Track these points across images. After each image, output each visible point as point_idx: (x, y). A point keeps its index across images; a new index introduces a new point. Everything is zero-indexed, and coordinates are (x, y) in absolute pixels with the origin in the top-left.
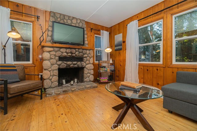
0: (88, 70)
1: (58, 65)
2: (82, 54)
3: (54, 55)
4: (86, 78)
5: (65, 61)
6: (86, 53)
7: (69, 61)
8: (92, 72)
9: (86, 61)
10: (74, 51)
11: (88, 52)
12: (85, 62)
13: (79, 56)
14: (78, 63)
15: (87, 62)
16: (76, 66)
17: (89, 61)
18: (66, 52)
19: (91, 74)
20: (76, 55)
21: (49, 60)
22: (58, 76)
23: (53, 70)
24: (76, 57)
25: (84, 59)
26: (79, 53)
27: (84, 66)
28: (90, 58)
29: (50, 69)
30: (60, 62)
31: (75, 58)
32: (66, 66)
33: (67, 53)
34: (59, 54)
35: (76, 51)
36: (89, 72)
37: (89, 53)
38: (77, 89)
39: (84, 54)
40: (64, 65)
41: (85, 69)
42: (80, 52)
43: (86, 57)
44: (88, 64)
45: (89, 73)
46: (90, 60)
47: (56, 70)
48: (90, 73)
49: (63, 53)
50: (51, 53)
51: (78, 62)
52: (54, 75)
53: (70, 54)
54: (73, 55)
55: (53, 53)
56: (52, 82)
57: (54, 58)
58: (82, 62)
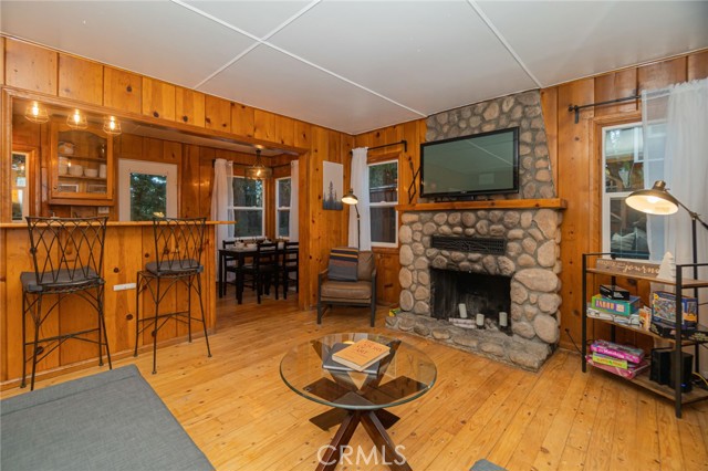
0: (530, 290)
1: (428, 258)
2: (501, 227)
3: (421, 231)
4: (516, 321)
5: (446, 249)
6: (519, 223)
7: (456, 250)
8: (551, 303)
9: (519, 254)
10: (471, 216)
11: (526, 218)
12: (514, 259)
13: (488, 233)
14: (485, 260)
15: (525, 258)
16: (478, 267)
17: (535, 255)
18: (447, 223)
19: (545, 313)
20: (477, 231)
21: (410, 244)
22: (429, 286)
23: (419, 270)
24: (478, 236)
25: (510, 244)
26: (489, 225)
27: (506, 273)
28: (540, 243)
29: (411, 267)
30: (433, 252)
31: (476, 240)
32: (448, 264)
33: (451, 226)
34: (430, 228)
35: (478, 219)
36: (533, 300)
37: (534, 224)
38: (450, 341)
39: (508, 228)
40: (443, 258)
41: (514, 284)
42: (491, 222)
43: (515, 239)
44: (527, 266)
45: (532, 304)
46: (536, 252)
47: (423, 270)
48: (536, 304)
49: (438, 225)
50: (414, 225)
51: (486, 253)
52: (419, 284)
53: (459, 229)
54: (467, 230)
55: (418, 226)
56: (416, 301)
57: (419, 239)
58: (500, 258)
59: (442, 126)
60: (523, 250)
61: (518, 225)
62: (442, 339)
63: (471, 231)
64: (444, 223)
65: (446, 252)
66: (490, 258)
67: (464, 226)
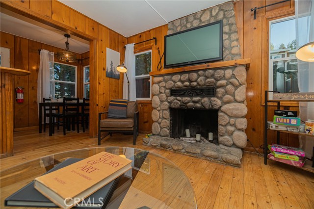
0: (230, 117)
1: (169, 102)
2: (213, 80)
3: (164, 87)
4: (222, 136)
5: (179, 96)
6: (224, 76)
7: (185, 96)
8: (243, 123)
9: (224, 95)
10: (194, 76)
11: (228, 73)
12: (220, 98)
13: (205, 85)
14: (203, 101)
15: (227, 97)
16: (198, 105)
17: (233, 95)
18: (180, 81)
19: (239, 130)
20: (198, 83)
21: (158, 95)
22: (169, 119)
23: (163, 110)
24: (199, 87)
25: (218, 90)
26: (206, 80)
27: (216, 107)
28: (236, 87)
29: (159, 108)
30: (172, 98)
31: (198, 89)
32: (180, 105)
33: (183, 82)
34: (170, 84)
35: (199, 76)
36: (232, 123)
37: (233, 76)
39: (217, 80)
40: (177, 101)
41: (220, 114)
42: (207, 77)
43: (222, 86)
44: (228, 102)
45: (231, 125)
46: (234, 93)
47: (166, 110)
48: (234, 125)
49: (175, 82)
50: (161, 84)
51: (203, 97)
52: (163, 118)
53: (187, 83)
54: (192, 83)
55: (163, 84)
56: (161, 128)
57: (163, 92)
58: (212, 98)
59: (177, 27)
60: (226, 93)
61: (224, 78)
62: (178, 150)
63: (195, 84)
64: (178, 81)
65: (179, 98)
66: (206, 99)
67: (190, 81)
